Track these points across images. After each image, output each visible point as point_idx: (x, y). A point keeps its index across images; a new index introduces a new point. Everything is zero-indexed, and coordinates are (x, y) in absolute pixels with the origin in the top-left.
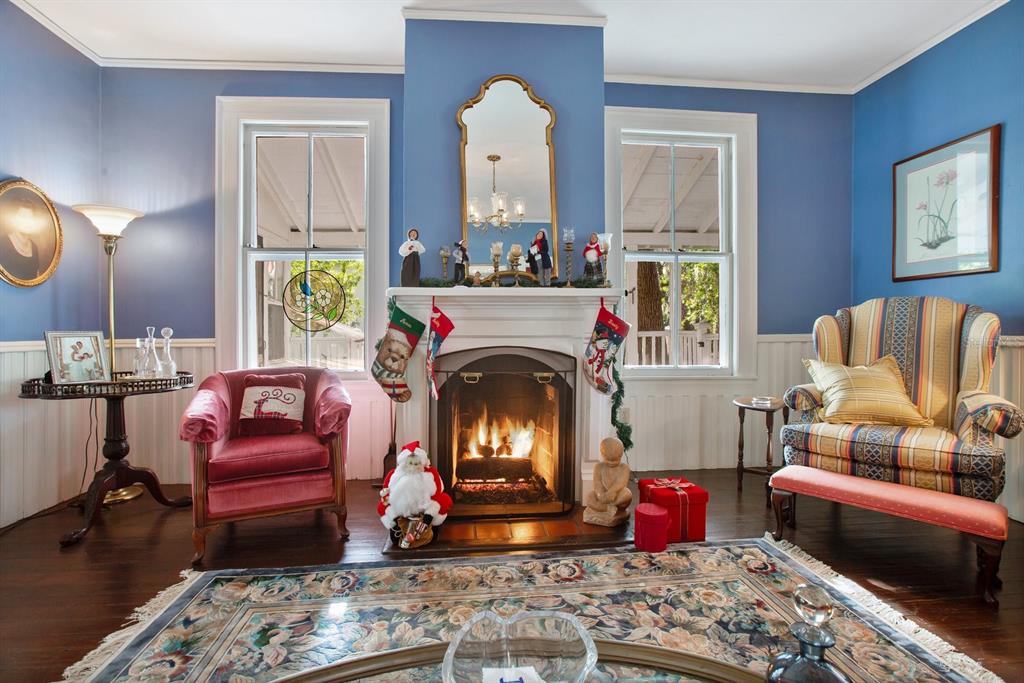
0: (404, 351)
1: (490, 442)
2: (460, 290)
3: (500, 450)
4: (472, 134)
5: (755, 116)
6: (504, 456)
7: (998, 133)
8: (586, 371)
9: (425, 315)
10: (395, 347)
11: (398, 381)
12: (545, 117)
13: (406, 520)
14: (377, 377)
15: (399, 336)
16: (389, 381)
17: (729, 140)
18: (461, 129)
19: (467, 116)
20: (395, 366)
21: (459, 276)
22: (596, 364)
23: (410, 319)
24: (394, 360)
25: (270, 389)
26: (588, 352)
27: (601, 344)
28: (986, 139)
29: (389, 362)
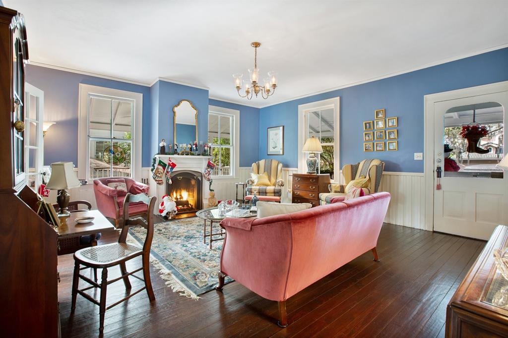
0: (162, 172)
1: (177, 196)
2: (176, 156)
3: (180, 198)
4: (177, 114)
5: (239, 111)
6: (181, 200)
7: (283, 127)
8: (204, 176)
9: (166, 162)
10: (159, 170)
11: (160, 179)
12: (195, 112)
13: (170, 212)
14: (154, 178)
15: (161, 168)
16: (158, 179)
17: (233, 116)
18: (174, 112)
19: (176, 109)
20: (159, 175)
21: (175, 152)
22: (207, 174)
23: (163, 163)
24: (159, 174)
25: (118, 183)
26: (205, 171)
27: (209, 170)
28: (281, 128)
29: (158, 174)
